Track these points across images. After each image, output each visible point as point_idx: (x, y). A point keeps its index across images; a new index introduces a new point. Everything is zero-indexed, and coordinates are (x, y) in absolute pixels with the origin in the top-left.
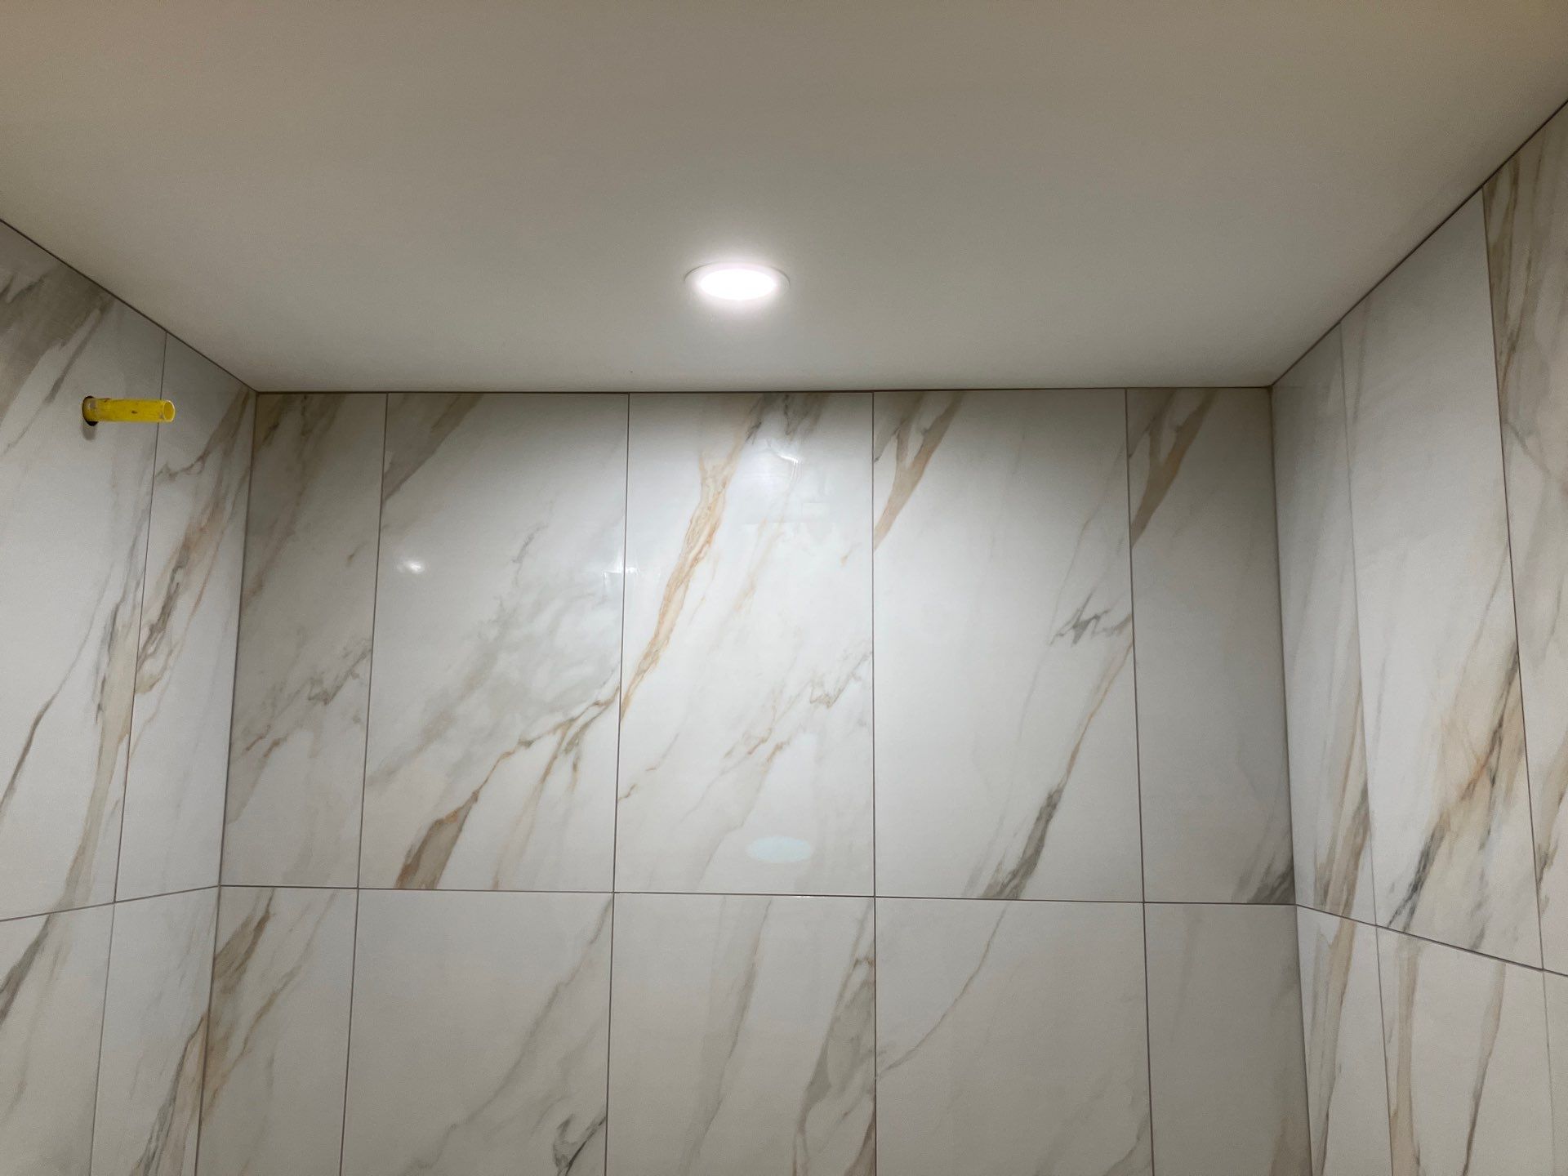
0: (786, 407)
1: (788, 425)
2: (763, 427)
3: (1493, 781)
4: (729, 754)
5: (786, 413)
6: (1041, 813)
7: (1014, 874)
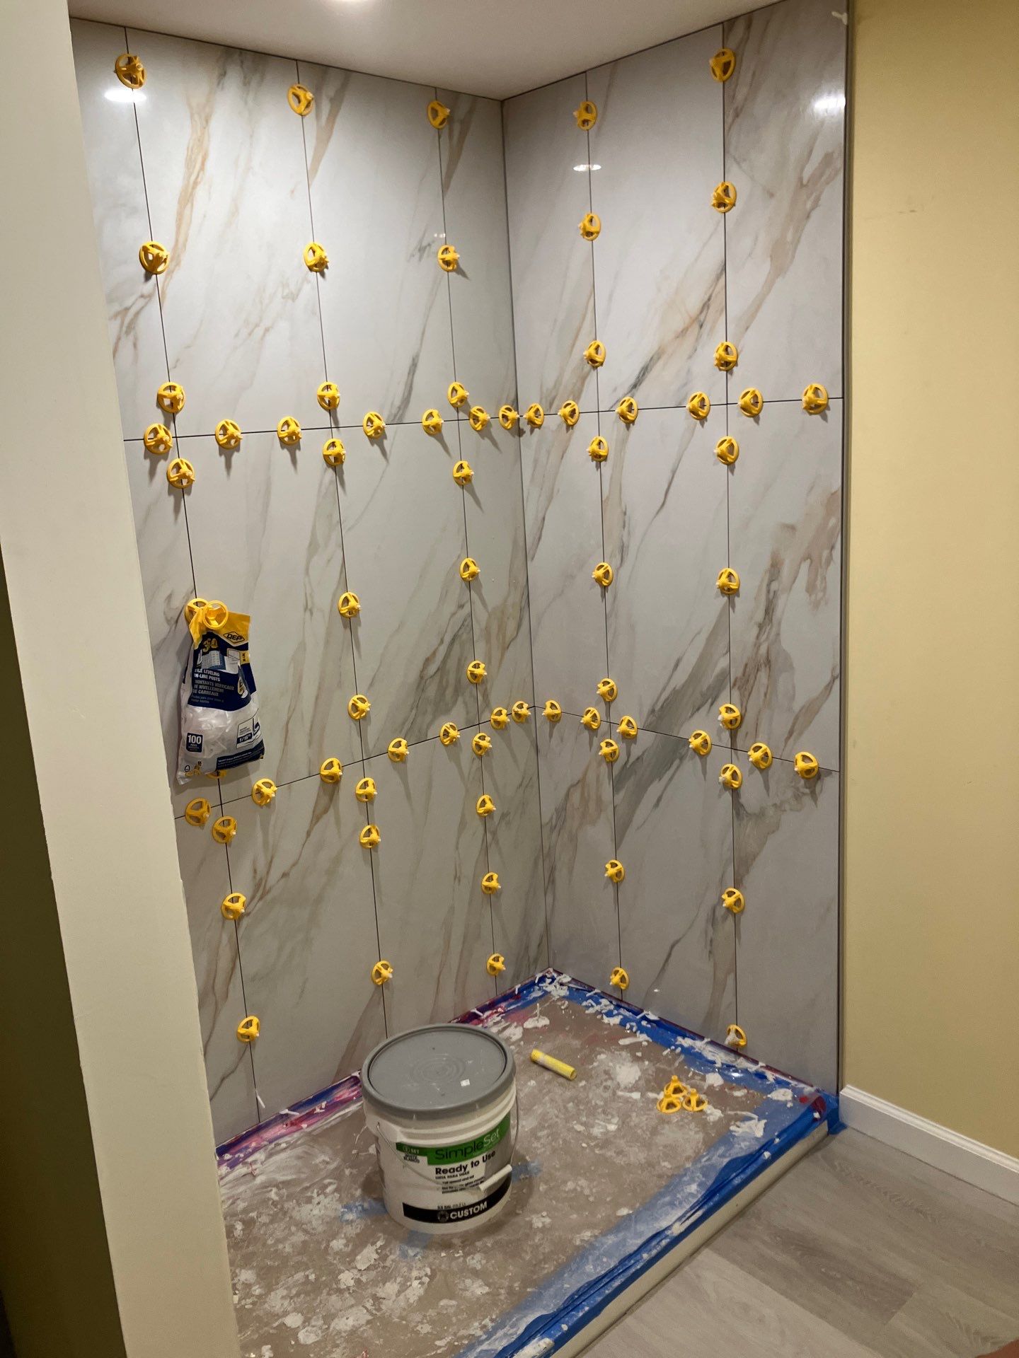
0: (242, 62)
1: (245, 78)
2: (227, 76)
3: (701, 326)
4: (237, 335)
5: (242, 66)
6: (410, 370)
7: (399, 408)
